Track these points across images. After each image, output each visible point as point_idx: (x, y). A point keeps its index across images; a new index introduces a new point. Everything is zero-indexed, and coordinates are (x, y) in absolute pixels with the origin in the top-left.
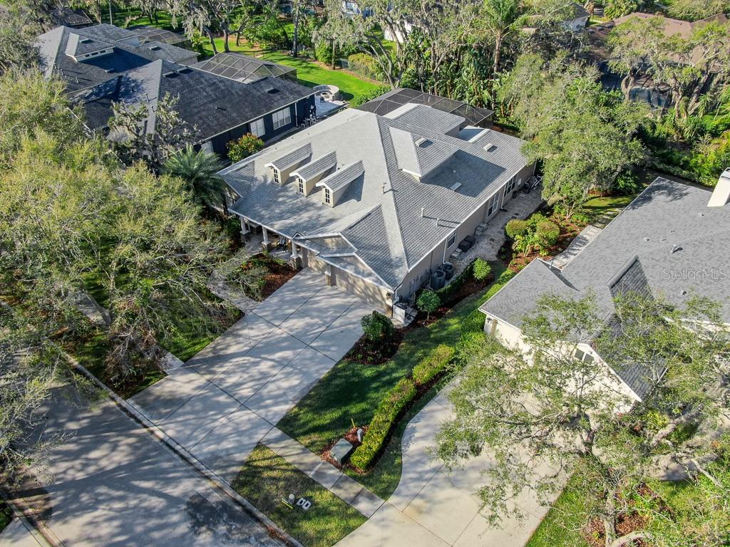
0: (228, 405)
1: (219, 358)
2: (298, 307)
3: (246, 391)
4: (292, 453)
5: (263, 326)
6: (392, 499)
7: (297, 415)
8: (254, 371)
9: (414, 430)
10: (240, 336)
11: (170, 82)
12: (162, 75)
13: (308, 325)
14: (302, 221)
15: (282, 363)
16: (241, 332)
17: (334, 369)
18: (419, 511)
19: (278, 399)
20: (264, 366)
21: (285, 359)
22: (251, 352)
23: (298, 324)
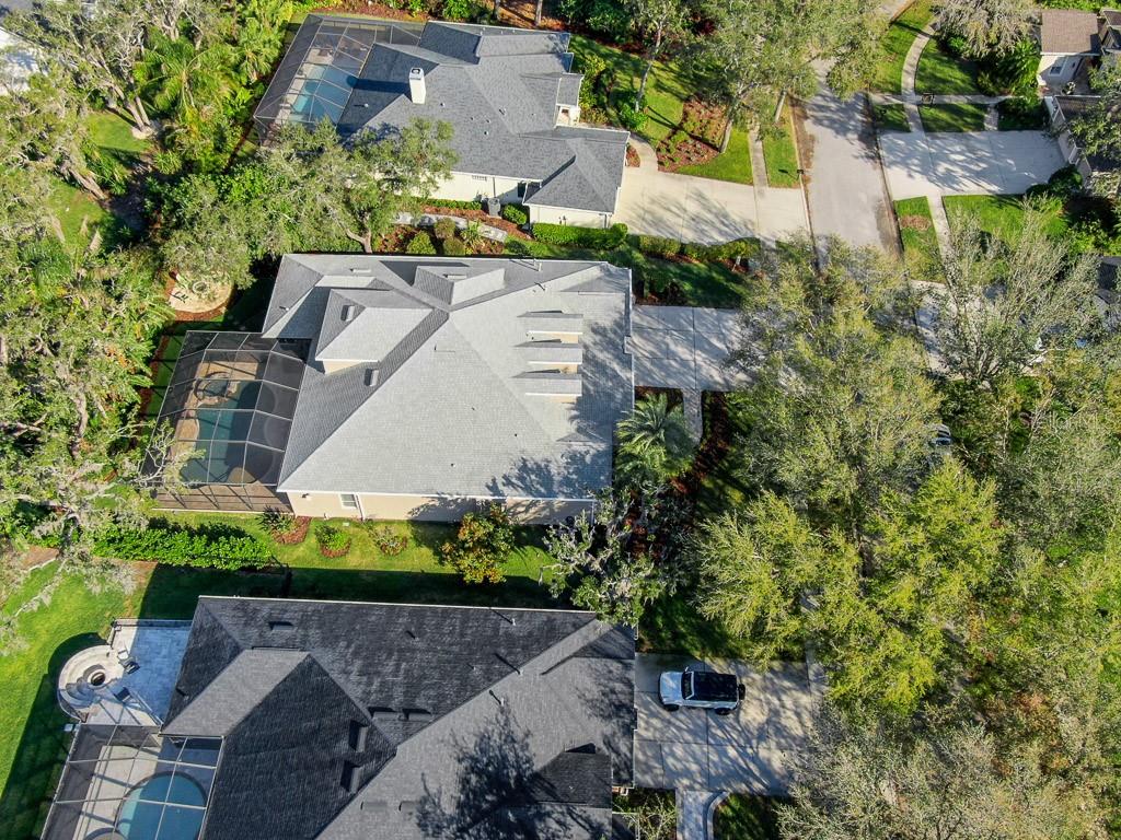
2: (666, 361)
5: (704, 372)
6: (757, 237)
9: (709, 243)
10: (725, 379)
13: (678, 344)
14: (610, 356)
15: (723, 338)
16: (721, 381)
17: (699, 305)
18: (753, 224)
21: (719, 339)
23: (682, 351)
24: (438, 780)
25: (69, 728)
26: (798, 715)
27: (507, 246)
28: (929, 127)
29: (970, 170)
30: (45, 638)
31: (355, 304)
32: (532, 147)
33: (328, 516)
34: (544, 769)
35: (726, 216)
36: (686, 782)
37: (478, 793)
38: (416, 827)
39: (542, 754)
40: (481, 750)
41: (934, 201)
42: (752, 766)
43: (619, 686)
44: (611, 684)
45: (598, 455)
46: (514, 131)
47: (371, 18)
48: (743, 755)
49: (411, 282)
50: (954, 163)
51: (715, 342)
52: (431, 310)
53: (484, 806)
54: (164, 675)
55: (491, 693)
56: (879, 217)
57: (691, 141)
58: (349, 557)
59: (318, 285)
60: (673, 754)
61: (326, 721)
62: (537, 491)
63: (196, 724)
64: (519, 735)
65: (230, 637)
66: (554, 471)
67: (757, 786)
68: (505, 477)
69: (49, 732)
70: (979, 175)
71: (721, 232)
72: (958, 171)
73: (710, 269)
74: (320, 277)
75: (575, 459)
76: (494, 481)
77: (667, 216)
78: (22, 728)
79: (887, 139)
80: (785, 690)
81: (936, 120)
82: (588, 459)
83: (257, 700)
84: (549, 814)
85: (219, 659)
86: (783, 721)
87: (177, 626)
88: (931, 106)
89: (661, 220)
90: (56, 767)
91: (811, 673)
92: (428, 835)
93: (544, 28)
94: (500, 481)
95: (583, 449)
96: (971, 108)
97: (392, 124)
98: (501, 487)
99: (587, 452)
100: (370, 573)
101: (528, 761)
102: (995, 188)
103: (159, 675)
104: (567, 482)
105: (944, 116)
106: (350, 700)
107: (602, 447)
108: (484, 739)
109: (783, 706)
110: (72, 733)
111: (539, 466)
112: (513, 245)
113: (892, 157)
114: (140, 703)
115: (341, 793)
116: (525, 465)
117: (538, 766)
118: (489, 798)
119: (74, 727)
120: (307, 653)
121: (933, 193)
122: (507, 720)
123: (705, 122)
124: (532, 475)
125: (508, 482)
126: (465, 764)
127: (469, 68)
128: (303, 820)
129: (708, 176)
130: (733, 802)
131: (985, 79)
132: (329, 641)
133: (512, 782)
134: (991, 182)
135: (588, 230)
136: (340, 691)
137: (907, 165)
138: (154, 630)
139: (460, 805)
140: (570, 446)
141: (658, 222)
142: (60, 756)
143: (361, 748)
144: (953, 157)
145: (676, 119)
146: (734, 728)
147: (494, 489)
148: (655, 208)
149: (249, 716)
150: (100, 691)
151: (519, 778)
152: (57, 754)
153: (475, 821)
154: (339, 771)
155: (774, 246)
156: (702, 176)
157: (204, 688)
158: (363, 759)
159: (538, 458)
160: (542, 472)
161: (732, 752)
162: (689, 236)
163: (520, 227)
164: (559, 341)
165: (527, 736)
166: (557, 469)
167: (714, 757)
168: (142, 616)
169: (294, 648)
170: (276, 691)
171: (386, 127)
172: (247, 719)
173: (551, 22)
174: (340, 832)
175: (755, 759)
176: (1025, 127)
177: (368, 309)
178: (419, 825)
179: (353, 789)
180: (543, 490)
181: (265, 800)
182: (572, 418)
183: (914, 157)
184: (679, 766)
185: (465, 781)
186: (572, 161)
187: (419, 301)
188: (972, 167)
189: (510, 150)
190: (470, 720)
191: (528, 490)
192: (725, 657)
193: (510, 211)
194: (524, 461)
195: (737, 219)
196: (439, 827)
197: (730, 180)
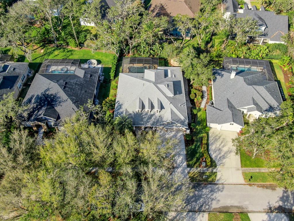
4: (195, 170)
7: (189, 163)
9: (211, 153)
17: (186, 150)
18: (223, 166)
19: (182, 163)
24: (52, 90)
32: (224, 102)
34: (55, 109)
35: (224, 158)
37: (50, 98)
39: (58, 109)
40: (57, 97)
53: (48, 99)
55: (68, 99)
64: (61, 104)
73: (200, 153)
77: (219, 142)
101: (56, 106)
108: (60, 98)
111: (121, 107)
116: (122, 105)
117: (55, 108)
118: (49, 99)
122: (63, 102)
126: (55, 95)
133: (53, 103)
139: (48, 95)
148: (221, 139)
151: (53, 104)
153: (45, 97)
155: (214, 171)
165: (61, 105)
185: (52, 95)
186: (221, 111)
190: (62, 95)
195: (224, 161)
197: (241, 161)
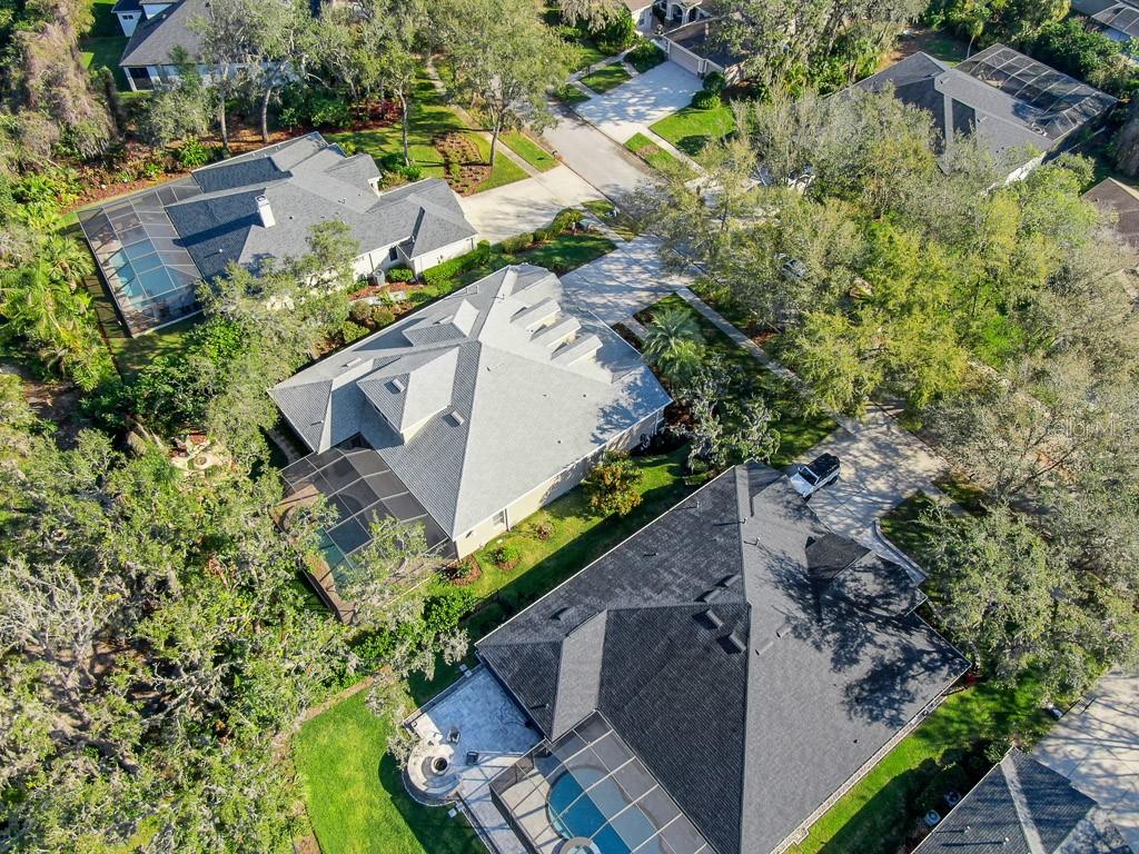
0: (647, 263)
1: (654, 290)
3: (636, 268)
4: (612, 234)
5: (621, 305)
6: (565, 208)
7: (607, 248)
8: (630, 278)
9: (544, 225)
10: (638, 301)
11: (728, 570)
12: (742, 574)
13: (589, 297)
15: (611, 278)
16: (637, 303)
17: (577, 266)
18: (555, 200)
19: (618, 260)
20: (624, 279)
21: (610, 280)
22: (631, 290)
23: (597, 300)
24: (781, 604)
25: (453, 813)
26: (866, 456)
27: (412, 300)
28: (599, 90)
29: (648, 105)
30: (360, 776)
31: (395, 377)
32: (384, 216)
33: (483, 544)
34: (809, 564)
35: (536, 204)
36: (853, 532)
37: (802, 598)
38: (796, 640)
39: (799, 558)
40: (776, 575)
41: (646, 133)
42: (874, 498)
43: (789, 497)
44: (785, 499)
45: (643, 376)
46: (362, 211)
47: (117, 197)
48: (864, 496)
49: (410, 345)
50: (634, 105)
51: (608, 283)
52: (457, 348)
53: (812, 602)
54: (483, 725)
55: (745, 543)
56: (625, 158)
57: (465, 168)
58: (524, 560)
59: (333, 389)
60: (832, 523)
61: (673, 633)
62: (625, 424)
63: (571, 716)
65: (539, 644)
66: (625, 405)
67: (886, 506)
68: (598, 428)
69: (441, 828)
70: (655, 105)
71: (544, 216)
72: (643, 109)
73: (561, 242)
74: (330, 383)
75: (631, 388)
76: (593, 435)
77: (500, 223)
78: (417, 844)
79: (581, 109)
80: (848, 448)
81: (599, 84)
82: (639, 382)
83: (598, 667)
84: (845, 580)
85: (547, 663)
86: (863, 464)
87: (454, 690)
88: (589, 76)
89: (500, 227)
90: (474, 842)
91: (849, 430)
92: (805, 639)
93: (274, 142)
94: (597, 433)
95: (632, 379)
96: (612, 68)
97: (261, 253)
98: (601, 437)
99: (636, 379)
100: (548, 559)
101: (799, 565)
102: (672, 108)
103: (480, 727)
104: (637, 406)
105: (601, 79)
106: (676, 608)
107: (642, 369)
108: (771, 569)
109: (855, 457)
110: (459, 814)
111: (613, 408)
112: (414, 297)
113: (596, 119)
114: (487, 754)
115: (735, 658)
116: (605, 412)
117: (806, 564)
118: (808, 596)
119: (456, 809)
120: (605, 611)
121: (641, 128)
122: (767, 551)
123: (460, 150)
124: (613, 416)
125: (603, 431)
127: (290, 180)
128: (724, 696)
129: (499, 185)
130: (885, 523)
131: (604, 45)
132: (607, 595)
133: (806, 581)
134: (666, 106)
135: (464, 256)
136: (659, 610)
137: (609, 119)
138: (440, 705)
140: (623, 382)
141: (499, 230)
142: (469, 834)
143: (720, 624)
144: (630, 101)
145: (440, 159)
146: (845, 486)
147: (597, 441)
148: (487, 222)
149: (602, 681)
150: (449, 771)
151: (806, 576)
152: (465, 835)
154: (719, 649)
155: (582, 208)
156: (494, 187)
157: (555, 688)
158: (729, 628)
159: (609, 402)
160: (617, 409)
161: (858, 499)
162: (529, 228)
163: (408, 283)
164: (544, 327)
165: (784, 553)
166: (626, 401)
167: (852, 509)
168: (419, 704)
169: (592, 615)
170: (606, 651)
171: (258, 257)
172: (602, 685)
173: (276, 136)
174: (757, 680)
175: (871, 494)
176: (654, 65)
177: (412, 373)
178: (796, 637)
179: (744, 648)
180: (628, 421)
181: (678, 711)
182: (603, 366)
183: (608, 112)
184: (842, 526)
186: (422, 212)
187: (439, 349)
188: (648, 102)
189: (370, 227)
190: (755, 564)
191: (618, 427)
192: (802, 453)
193: (396, 273)
194: (602, 409)
195: (544, 202)
196: (808, 629)
197: (514, 181)
